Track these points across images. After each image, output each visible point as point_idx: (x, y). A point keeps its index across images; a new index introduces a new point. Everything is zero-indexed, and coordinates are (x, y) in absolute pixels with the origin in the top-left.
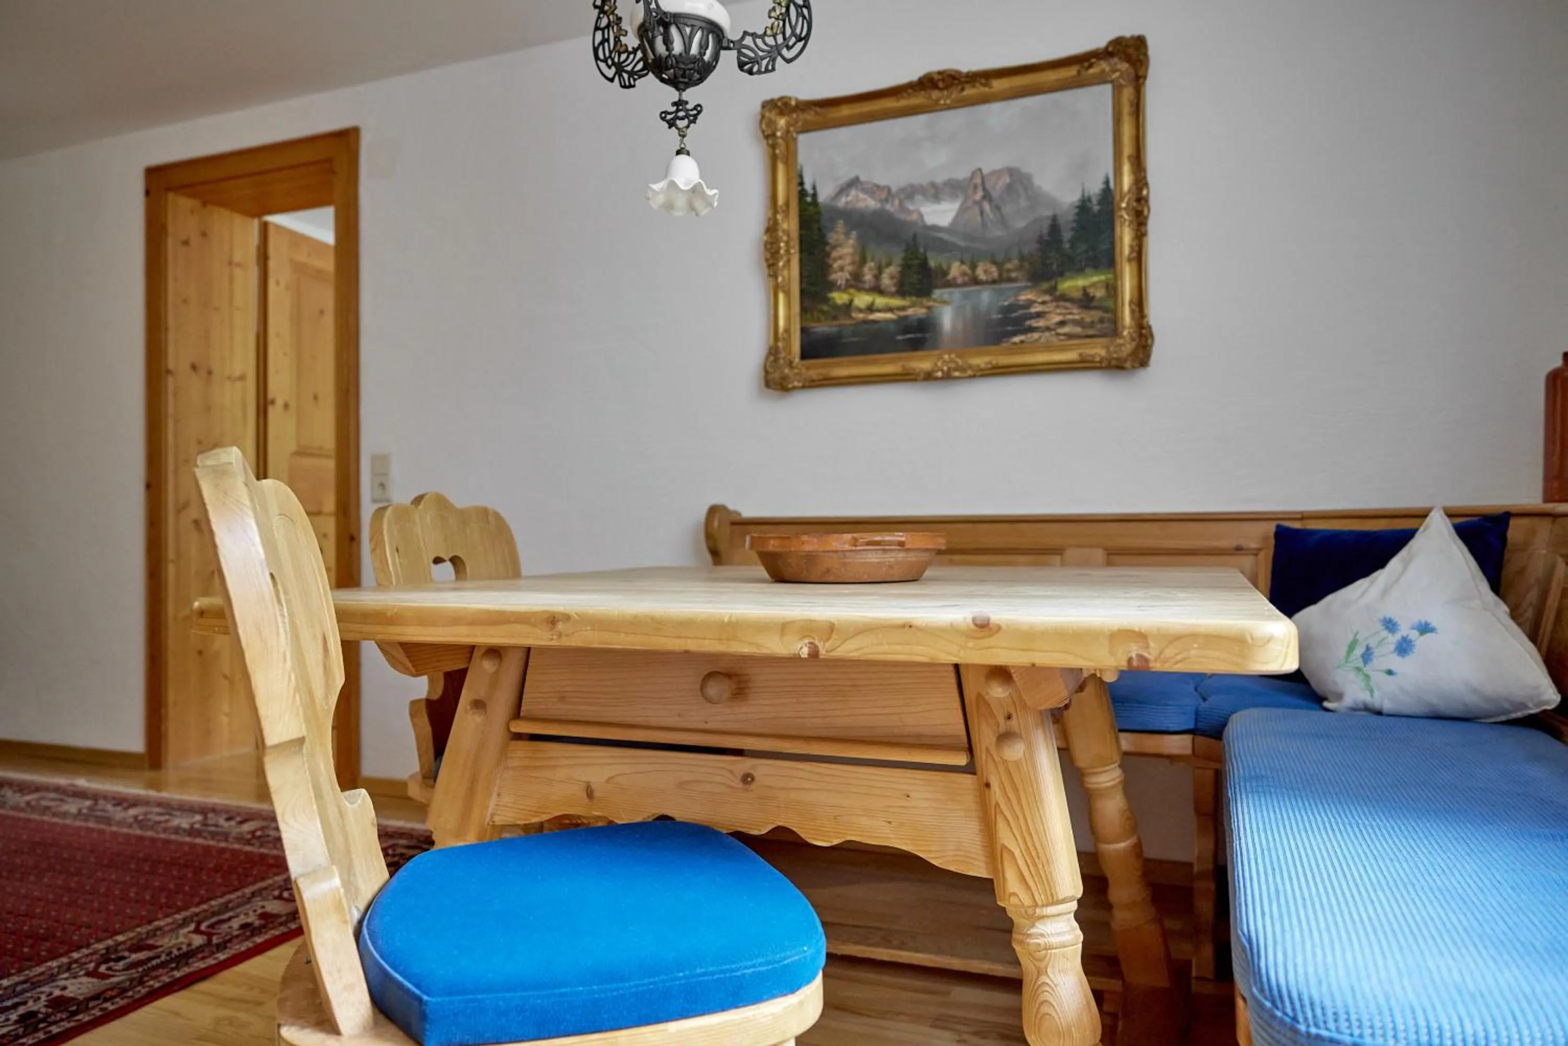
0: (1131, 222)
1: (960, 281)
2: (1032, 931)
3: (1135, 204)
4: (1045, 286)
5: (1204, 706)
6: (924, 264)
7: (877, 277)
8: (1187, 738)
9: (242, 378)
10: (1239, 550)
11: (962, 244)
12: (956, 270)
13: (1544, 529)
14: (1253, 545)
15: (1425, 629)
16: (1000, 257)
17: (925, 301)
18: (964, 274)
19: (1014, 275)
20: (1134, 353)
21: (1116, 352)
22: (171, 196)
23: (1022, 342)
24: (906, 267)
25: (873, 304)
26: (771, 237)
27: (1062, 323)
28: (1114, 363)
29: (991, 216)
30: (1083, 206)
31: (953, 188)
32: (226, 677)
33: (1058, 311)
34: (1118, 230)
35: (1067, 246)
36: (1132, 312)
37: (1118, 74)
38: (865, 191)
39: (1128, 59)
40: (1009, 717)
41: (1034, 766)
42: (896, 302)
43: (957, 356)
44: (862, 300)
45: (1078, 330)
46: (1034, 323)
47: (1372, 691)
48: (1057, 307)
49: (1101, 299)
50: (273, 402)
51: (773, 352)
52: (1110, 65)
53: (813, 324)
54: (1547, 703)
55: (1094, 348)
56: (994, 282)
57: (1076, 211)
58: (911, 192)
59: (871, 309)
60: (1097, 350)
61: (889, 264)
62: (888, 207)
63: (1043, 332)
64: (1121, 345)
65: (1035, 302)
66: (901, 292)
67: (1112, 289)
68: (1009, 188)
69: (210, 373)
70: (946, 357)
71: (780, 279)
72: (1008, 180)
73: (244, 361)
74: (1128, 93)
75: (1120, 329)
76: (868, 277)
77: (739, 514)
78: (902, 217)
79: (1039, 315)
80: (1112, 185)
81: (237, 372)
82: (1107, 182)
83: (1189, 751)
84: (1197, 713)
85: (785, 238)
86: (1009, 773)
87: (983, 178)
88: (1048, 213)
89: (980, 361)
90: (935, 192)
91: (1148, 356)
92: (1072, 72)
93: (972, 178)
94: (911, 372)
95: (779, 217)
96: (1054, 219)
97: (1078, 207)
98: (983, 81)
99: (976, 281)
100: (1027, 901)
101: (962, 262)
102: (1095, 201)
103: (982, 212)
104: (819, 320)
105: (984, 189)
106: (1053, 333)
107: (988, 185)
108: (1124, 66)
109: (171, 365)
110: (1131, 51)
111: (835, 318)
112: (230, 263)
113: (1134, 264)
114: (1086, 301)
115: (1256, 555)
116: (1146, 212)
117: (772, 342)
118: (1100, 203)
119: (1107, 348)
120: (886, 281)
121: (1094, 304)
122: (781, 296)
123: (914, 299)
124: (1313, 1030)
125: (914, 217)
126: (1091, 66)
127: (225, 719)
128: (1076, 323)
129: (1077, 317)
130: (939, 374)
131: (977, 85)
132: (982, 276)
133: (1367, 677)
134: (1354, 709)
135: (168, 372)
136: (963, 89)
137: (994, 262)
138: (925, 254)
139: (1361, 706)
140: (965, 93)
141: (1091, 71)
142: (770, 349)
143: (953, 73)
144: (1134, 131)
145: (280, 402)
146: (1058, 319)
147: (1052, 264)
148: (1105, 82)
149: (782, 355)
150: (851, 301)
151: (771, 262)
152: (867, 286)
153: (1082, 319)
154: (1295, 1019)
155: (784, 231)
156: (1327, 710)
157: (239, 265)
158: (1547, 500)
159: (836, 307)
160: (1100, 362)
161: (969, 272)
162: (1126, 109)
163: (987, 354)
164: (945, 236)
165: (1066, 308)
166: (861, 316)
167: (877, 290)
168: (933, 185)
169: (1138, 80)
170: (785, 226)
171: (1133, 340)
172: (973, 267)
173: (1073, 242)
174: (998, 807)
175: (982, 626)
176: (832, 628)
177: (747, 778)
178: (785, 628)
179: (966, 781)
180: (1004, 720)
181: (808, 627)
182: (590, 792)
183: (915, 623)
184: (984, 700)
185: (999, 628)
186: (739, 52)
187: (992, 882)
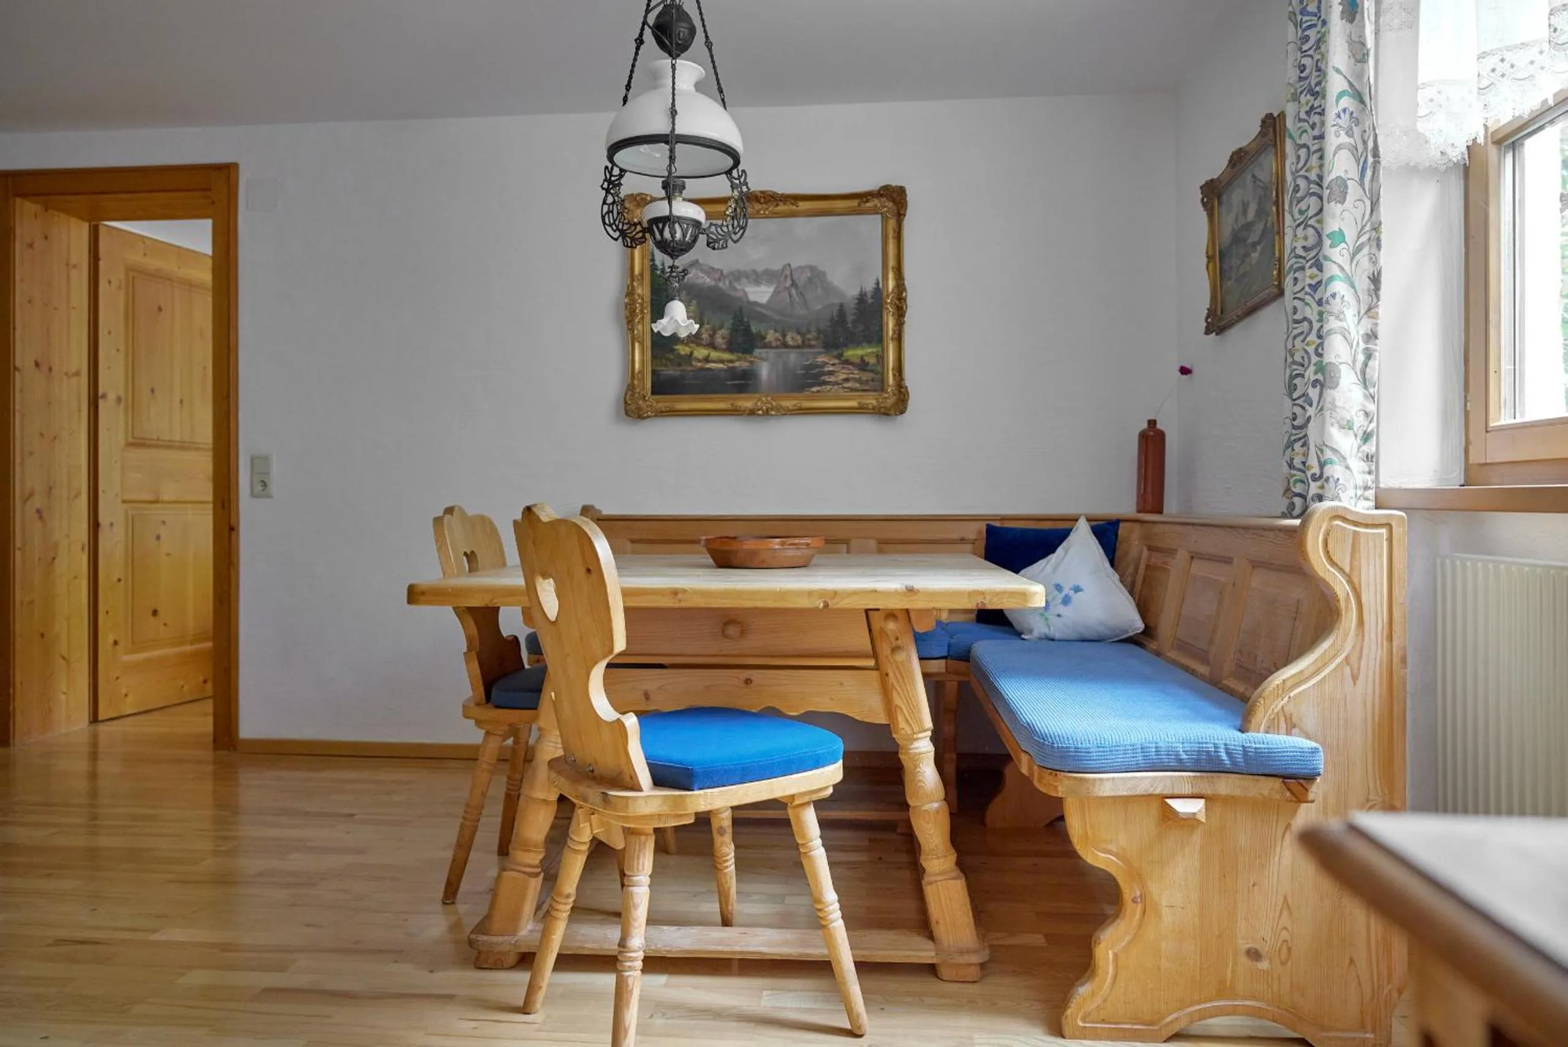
0: (893, 313)
1: (774, 344)
2: (913, 746)
3: (897, 302)
4: (836, 353)
5: (952, 641)
6: (747, 330)
7: (712, 336)
8: (943, 661)
9: (77, 374)
10: (963, 540)
11: (777, 318)
12: (771, 336)
13: (1137, 526)
14: (972, 536)
15: (1077, 589)
16: (804, 330)
17: (748, 357)
18: (777, 339)
19: (813, 343)
20: (895, 405)
21: (882, 402)
22: (18, 200)
23: (818, 391)
24: (734, 330)
25: (708, 356)
26: (630, 300)
27: (847, 380)
28: (882, 410)
29: (797, 300)
30: (861, 298)
31: (769, 276)
32: (63, 658)
33: (843, 371)
34: (885, 319)
35: (850, 325)
36: (894, 375)
37: (885, 209)
38: (701, 270)
39: (893, 200)
40: (897, 639)
41: (910, 662)
42: (727, 356)
43: (772, 399)
44: (701, 353)
45: (857, 385)
46: (827, 378)
47: (1049, 626)
48: (843, 368)
49: (873, 365)
50: (104, 396)
51: (631, 388)
52: (880, 202)
53: (662, 368)
54: (1139, 628)
55: (868, 399)
56: (798, 347)
57: (857, 301)
58: (738, 276)
59: (707, 360)
60: (871, 400)
61: (721, 328)
62: (721, 284)
63: (833, 385)
64: (887, 398)
65: (827, 363)
66: (731, 348)
67: (881, 358)
68: (810, 280)
69: (50, 369)
70: (764, 399)
71: (636, 332)
72: (809, 274)
73: (79, 360)
74: (892, 223)
75: (886, 387)
76: (705, 336)
77: (600, 511)
78: (733, 293)
79: (831, 373)
80: (881, 286)
81: (74, 369)
82: (878, 283)
83: (944, 670)
84: (949, 646)
85: (640, 301)
86: (898, 668)
87: (791, 271)
88: (837, 301)
89: (788, 404)
90: (757, 278)
91: (906, 408)
92: (854, 203)
93: (783, 270)
94: (738, 408)
95: (635, 284)
96: (842, 305)
97: (858, 299)
98: (792, 201)
99: (785, 345)
100: (909, 732)
101: (776, 331)
102: (869, 295)
103: (790, 295)
104: (666, 365)
105: (792, 280)
106: (840, 386)
107: (795, 277)
108: (890, 204)
109: (18, 364)
110: (895, 195)
111: (679, 365)
112: (67, 265)
113: (896, 343)
114: (863, 366)
115: (973, 543)
116: (904, 307)
117: (629, 381)
118: (872, 298)
119: (877, 399)
120: (719, 340)
121: (868, 368)
122: (637, 345)
123: (740, 355)
124: (1060, 745)
125: (740, 294)
126: (867, 201)
127: (63, 697)
128: (858, 380)
129: (857, 376)
130: (760, 412)
131: (788, 203)
132: (791, 343)
133: (1047, 619)
134: (1040, 639)
135: (15, 368)
136: (777, 205)
137: (799, 333)
138: (748, 322)
139: (1043, 637)
140: (779, 208)
141: (868, 204)
142: (629, 386)
143: (772, 194)
144: (896, 251)
145: (112, 396)
146: (845, 376)
147: (839, 337)
148: (877, 213)
149: (638, 390)
150: (692, 353)
151: (630, 319)
152: (704, 343)
153: (860, 378)
154: (1054, 743)
155: (639, 295)
156: (1024, 639)
157: (75, 266)
158: (1139, 511)
159: (680, 356)
160: (873, 408)
161: (780, 338)
162: (891, 234)
163: (794, 398)
164: (764, 311)
165: (849, 369)
166: (699, 364)
167: (712, 346)
168: (755, 272)
169: (900, 215)
170: (640, 291)
171: (893, 393)
172: (784, 335)
173: (854, 322)
174: (893, 685)
175: (911, 590)
176: (835, 593)
177: (748, 681)
178: (810, 593)
179: (875, 673)
180: (893, 640)
181: (822, 593)
182: (647, 696)
183: (878, 590)
184: (882, 630)
185: (918, 591)
186: (708, 236)
187: (889, 725)
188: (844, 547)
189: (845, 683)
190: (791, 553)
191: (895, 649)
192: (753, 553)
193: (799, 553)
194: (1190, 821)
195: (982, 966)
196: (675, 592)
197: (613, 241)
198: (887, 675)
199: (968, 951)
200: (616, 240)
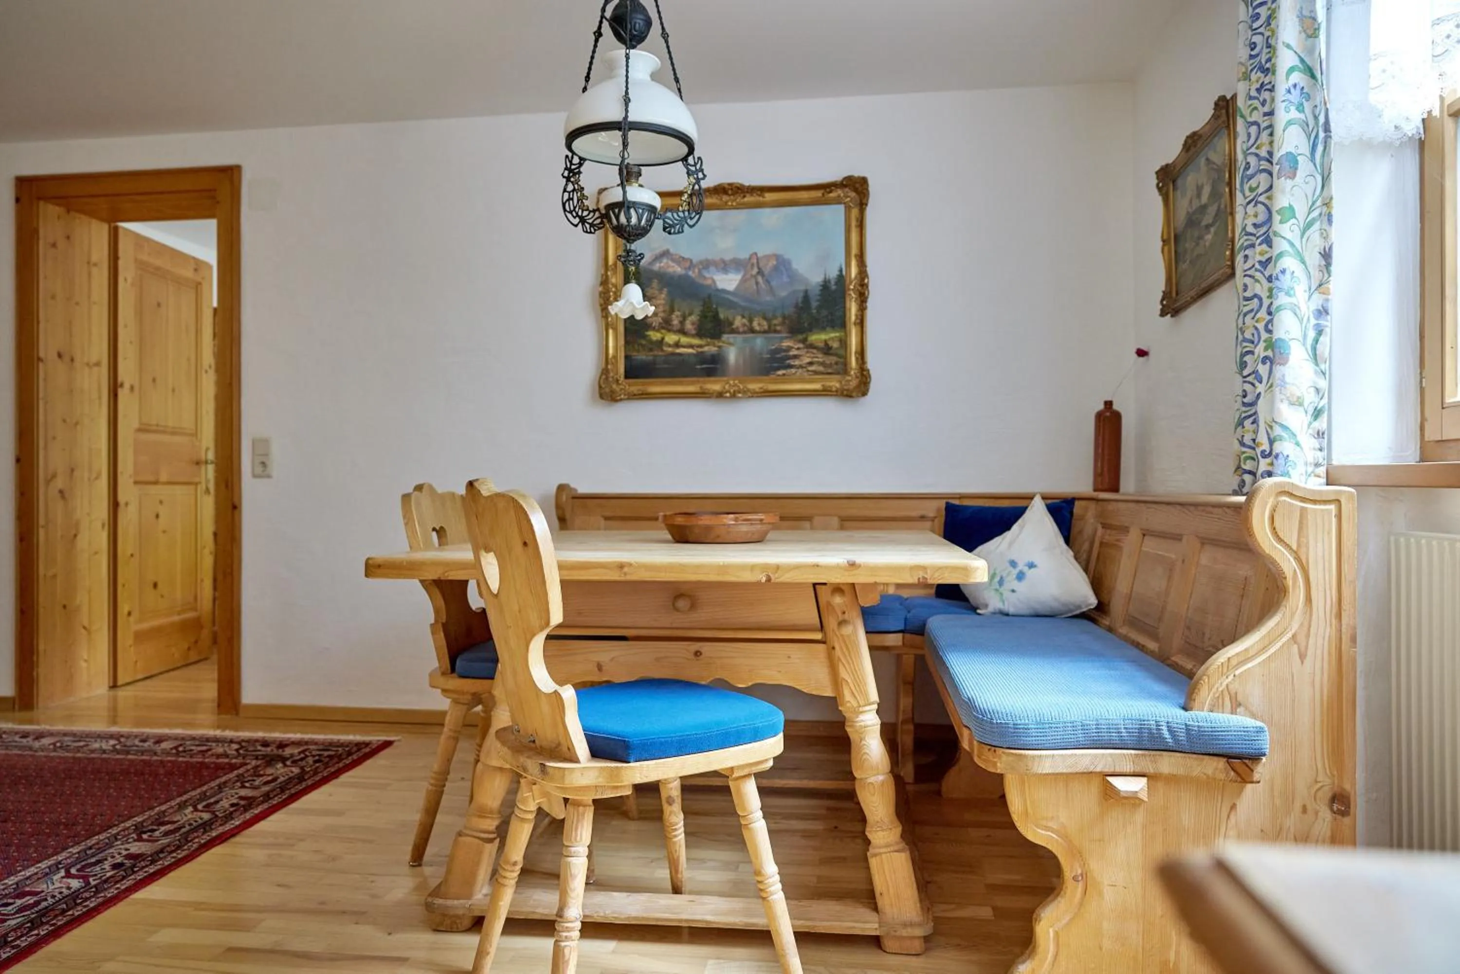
0: (856, 299)
1: (741, 330)
2: (857, 719)
3: (860, 288)
4: (800, 337)
5: (909, 615)
6: (716, 316)
7: (682, 323)
8: (900, 635)
9: (98, 364)
10: (923, 518)
11: (743, 304)
12: (738, 322)
13: (1092, 505)
14: (932, 515)
15: (1031, 566)
16: (770, 315)
17: (716, 342)
18: (744, 325)
19: (778, 328)
20: (858, 386)
21: (845, 385)
22: (42, 203)
23: (784, 375)
24: (703, 316)
25: (679, 341)
26: (604, 288)
27: (811, 364)
28: (845, 393)
29: (763, 286)
30: (825, 285)
31: (736, 264)
32: (84, 628)
33: (808, 355)
34: (848, 305)
35: (814, 311)
36: (857, 359)
37: (848, 199)
38: (673, 260)
39: (856, 190)
40: (844, 613)
41: (857, 637)
42: (696, 341)
43: (740, 383)
44: (671, 338)
45: (821, 369)
46: (792, 362)
47: (1003, 602)
48: (807, 352)
49: (837, 349)
50: (122, 385)
51: (605, 372)
52: (843, 192)
53: (635, 354)
54: (1091, 605)
55: (831, 382)
56: (765, 332)
57: (821, 288)
58: (707, 264)
59: (677, 345)
60: (834, 383)
61: (690, 314)
62: (690, 273)
63: (798, 368)
64: (850, 381)
65: (792, 348)
66: (700, 334)
67: (844, 343)
68: (776, 268)
69: (72, 360)
70: (732, 382)
71: (610, 319)
72: (775, 263)
73: (99, 350)
74: (855, 212)
75: (849, 370)
76: (675, 322)
77: (575, 490)
78: (701, 281)
79: (796, 357)
80: (844, 273)
81: (94, 359)
82: (841, 271)
83: (900, 643)
84: (906, 619)
85: (614, 289)
86: (845, 642)
87: (758, 259)
88: (802, 288)
89: (754, 386)
90: (725, 266)
91: (868, 390)
92: (818, 194)
93: (750, 259)
94: (706, 391)
95: (609, 273)
96: (806, 292)
97: (821, 286)
98: (759, 193)
99: (752, 331)
100: (855, 704)
101: (743, 317)
102: (833, 283)
103: (757, 283)
104: (638, 351)
105: (759, 268)
106: (805, 370)
107: (761, 265)
108: (853, 194)
109: (42, 354)
110: (857, 185)
111: (651, 350)
112: (88, 263)
113: (859, 328)
114: (827, 350)
115: (933, 521)
116: (866, 293)
117: (604, 366)
118: (836, 284)
119: (841, 382)
120: (689, 326)
121: (831, 352)
122: (611, 331)
123: (709, 340)
124: (999, 721)
125: (709, 282)
126: (831, 192)
127: (84, 665)
128: (822, 364)
129: (821, 360)
130: (728, 395)
131: (755, 195)
132: (757, 328)
133: (1001, 594)
134: (994, 613)
135: (39, 359)
136: (744, 197)
137: (765, 318)
138: (716, 309)
139: (997, 611)
140: (746, 199)
141: (831, 195)
142: (603, 370)
143: (738, 186)
144: (858, 239)
145: (127, 386)
146: (808, 360)
147: (804, 323)
148: (840, 203)
149: (611, 374)
150: (663, 339)
151: (604, 306)
152: (675, 329)
153: (824, 361)
154: (992, 719)
155: (613, 284)
156: (979, 614)
157: (95, 265)
158: (1095, 490)
159: (651, 342)
160: (837, 391)
161: (747, 323)
162: (854, 223)
163: (760, 381)
164: (731, 298)
165: (814, 354)
166: (670, 349)
167: (682, 332)
168: (723, 261)
169: (862, 205)
170: (613, 280)
171: (857, 377)
172: (751, 321)
173: (819, 308)
174: (839, 659)
175: (852, 565)
176: (778, 567)
177: (697, 654)
178: (753, 568)
179: (821, 647)
180: (840, 614)
181: (765, 567)
182: (600, 667)
183: (820, 564)
184: (829, 604)
185: (860, 566)
186: (664, 221)
187: (835, 698)
188: (807, 524)
189: (792, 656)
190: (744, 528)
191: (842, 623)
192: (708, 528)
193: (753, 528)
194: (1132, 800)
195: (927, 939)
196: (621, 566)
197: (573, 227)
198: (834, 648)
199: (912, 925)
200: (576, 226)
